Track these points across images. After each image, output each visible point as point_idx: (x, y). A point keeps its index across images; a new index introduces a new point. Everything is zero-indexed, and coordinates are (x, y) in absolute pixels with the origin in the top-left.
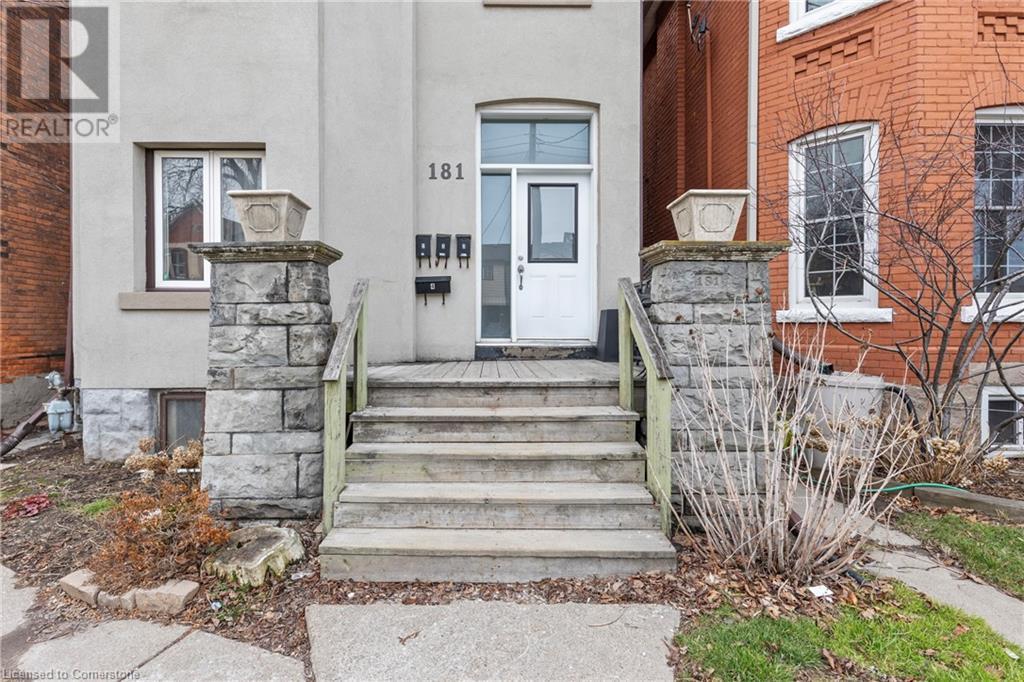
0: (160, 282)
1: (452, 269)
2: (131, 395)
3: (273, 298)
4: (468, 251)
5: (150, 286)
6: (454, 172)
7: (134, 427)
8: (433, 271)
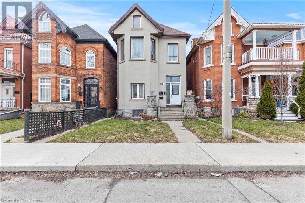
0: (132, 98)
1: (163, 96)
2: (131, 110)
3: (153, 100)
4: (165, 94)
5: (131, 99)
6: (163, 84)
7: (131, 114)
8: (161, 96)
